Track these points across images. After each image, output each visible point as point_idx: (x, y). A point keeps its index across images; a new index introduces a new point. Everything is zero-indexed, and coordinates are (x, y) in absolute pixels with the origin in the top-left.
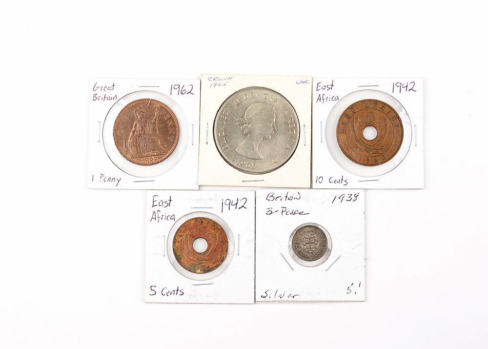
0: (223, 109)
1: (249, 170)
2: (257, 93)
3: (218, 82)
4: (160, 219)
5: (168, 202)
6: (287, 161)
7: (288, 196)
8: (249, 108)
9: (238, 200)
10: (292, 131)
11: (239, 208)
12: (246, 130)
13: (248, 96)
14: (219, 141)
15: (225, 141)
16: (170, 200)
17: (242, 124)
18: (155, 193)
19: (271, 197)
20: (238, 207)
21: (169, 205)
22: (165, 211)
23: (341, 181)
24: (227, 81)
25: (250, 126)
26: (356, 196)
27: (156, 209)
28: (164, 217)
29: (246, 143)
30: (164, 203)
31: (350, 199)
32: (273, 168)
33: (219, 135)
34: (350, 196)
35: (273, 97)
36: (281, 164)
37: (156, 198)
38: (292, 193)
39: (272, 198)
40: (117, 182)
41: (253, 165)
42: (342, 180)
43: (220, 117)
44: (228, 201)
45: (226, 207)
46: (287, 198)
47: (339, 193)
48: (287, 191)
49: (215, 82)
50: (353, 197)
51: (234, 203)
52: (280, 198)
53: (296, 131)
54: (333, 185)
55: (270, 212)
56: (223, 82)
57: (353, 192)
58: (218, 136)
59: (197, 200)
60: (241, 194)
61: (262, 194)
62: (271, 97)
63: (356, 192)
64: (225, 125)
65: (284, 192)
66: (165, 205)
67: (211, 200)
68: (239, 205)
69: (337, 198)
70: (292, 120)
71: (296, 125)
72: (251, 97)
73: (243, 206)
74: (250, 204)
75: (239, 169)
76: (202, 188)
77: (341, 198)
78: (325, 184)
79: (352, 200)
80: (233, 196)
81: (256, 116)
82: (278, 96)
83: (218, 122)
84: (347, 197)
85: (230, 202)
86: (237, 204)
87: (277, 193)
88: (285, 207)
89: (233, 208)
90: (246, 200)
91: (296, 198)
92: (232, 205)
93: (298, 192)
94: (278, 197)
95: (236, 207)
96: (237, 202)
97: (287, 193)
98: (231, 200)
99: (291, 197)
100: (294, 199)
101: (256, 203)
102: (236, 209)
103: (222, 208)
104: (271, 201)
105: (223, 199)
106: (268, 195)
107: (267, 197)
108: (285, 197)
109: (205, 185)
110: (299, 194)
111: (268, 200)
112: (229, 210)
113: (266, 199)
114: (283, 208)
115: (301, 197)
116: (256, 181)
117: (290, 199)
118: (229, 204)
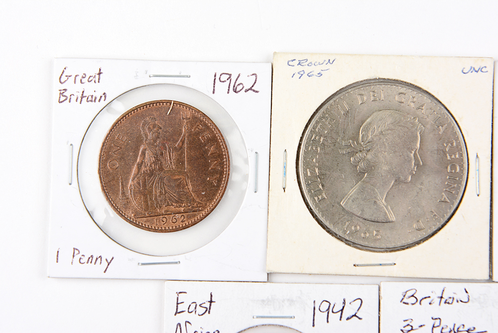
0: (317, 123)
1: (366, 243)
2: (383, 92)
3: (308, 70)
5: (207, 305)
6: (443, 226)
7: (445, 296)
8: (368, 120)
9: (344, 303)
10: (453, 167)
11: (348, 319)
12: (362, 165)
13: (365, 98)
14: (308, 185)
15: (320, 187)
16: (211, 302)
17: (353, 153)
18: (180, 287)
19: (410, 299)
20: (345, 316)
21: (208, 310)
22: (200, 323)
24: (324, 67)
25: (369, 157)
27: (181, 318)
29: (362, 190)
30: (198, 306)
32: (415, 239)
33: (309, 174)
35: (415, 100)
36: (430, 232)
37: (182, 298)
38: (451, 290)
39: (413, 300)
40: (105, 264)
41: (375, 233)
43: (309, 138)
44: (325, 306)
45: (321, 317)
46: (443, 300)
48: (441, 285)
49: (300, 68)
51: (338, 308)
52: (428, 300)
53: (461, 166)
55: (409, 328)
56: (316, 70)
58: (305, 175)
59: (263, 301)
60: (351, 292)
61: (392, 292)
62: (410, 100)
64: (320, 154)
65: (437, 288)
66: (201, 310)
67: (291, 301)
68: (346, 314)
70: (452, 144)
71: (461, 155)
72: (372, 98)
73: (355, 315)
74: (369, 312)
75: (348, 242)
76: (274, 278)
80: (335, 294)
81: (381, 136)
82: (426, 98)
83: (307, 148)
85: (329, 307)
86: (342, 310)
87: (422, 290)
88: (439, 319)
89: (334, 317)
90: (362, 302)
91: (461, 301)
92: (333, 312)
93: (465, 289)
94: (425, 298)
95: (341, 317)
96: (343, 307)
97: (443, 291)
98: (331, 302)
99: (450, 298)
100: (457, 301)
101: (381, 309)
102: (340, 320)
103: (314, 317)
104: (410, 305)
105: (314, 301)
106: (404, 294)
107: (402, 297)
108: (439, 297)
109: (280, 272)
110: (467, 292)
111: (404, 303)
112: (328, 322)
113: (401, 302)
114: (434, 321)
115: (470, 299)
116: (381, 265)
117: (448, 303)
118: (327, 310)
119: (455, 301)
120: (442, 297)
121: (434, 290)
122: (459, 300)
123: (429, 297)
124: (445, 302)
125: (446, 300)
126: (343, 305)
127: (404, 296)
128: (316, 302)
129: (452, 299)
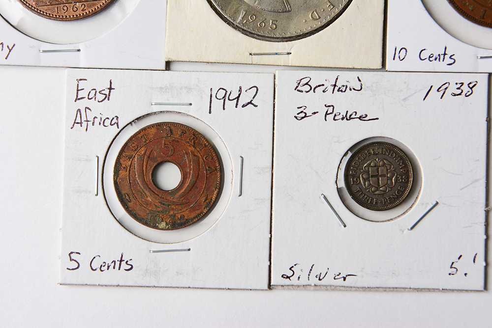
1: (262, 33)
4: (90, 124)
5: (107, 92)
6: (338, 16)
7: (339, 84)
9: (240, 90)
11: (243, 106)
16: (110, 89)
18: (81, 74)
19: (304, 86)
20: (241, 103)
21: (107, 97)
22: (99, 109)
23: (442, 57)
26: (471, 86)
27: (81, 105)
28: (97, 121)
30: (98, 93)
31: (459, 91)
32: (310, 30)
34: (459, 86)
36: (325, 22)
37: (82, 84)
38: (346, 78)
39: (307, 88)
40: (6, 51)
42: (445, 54)
44: (221, 94)
45: (217, 104)
46: (337, 88)
47: (437, 81)
48: (335, 74)
50: (465, 88)
51: (234, 95)
52: (322, 88)
54: (427, 65)
55: (303, 115)
57: (466, 79)
59: (161, 88)
60: (246, 79)
63: (471, 78)
65: (331, 76)
66: (100, 97)
67: (189, 89)
68: (242, 101)
69: (434, 90)
73: (250, 103)
74: (264, 99)
75: (245, 32)
76: (173, 66)
77: (443, 89)
78: (412, 62)
79: (464, 94)
80: (232, 81)
84: (453, 89)
85: (226, 94)
86: (238, 98)
87: (317, 78)
88: (332, 106)
89: (230, 105)
90: (257, 90)
91: (354, 89)
92: (229, 99)
93: (358, 78)
94: (319, 86)
95: (237, 104)
96: (239, 95)
97: (337, 79)
98: (227, 90)
99: (344, 86)
100: (350, 90)
101: (276, 97)
102: (236, 107)
103: (210, 104)
104: (304, 92)
105: (211, 89)
106: (299, 82)
107: (296, 85)
108: (332, 85)
109: (177, 60)
110: (360, 80)
111: (298, 90)
112: (224, 109)
113: (295, 89)
114: (328, 108)
115: (363, 87)
116: (276, 54)
117: (342, 91)
118: (223, 98)
119: (348, 89)
120: (335, 86)
121: (328, 78)
122: (352, 88)
123: (323, 85)
124: (338, 91)
125: (340, 88)
126: (240, 92)
127: (299, 84)
128: (213, 90)
129: (345, 87)
